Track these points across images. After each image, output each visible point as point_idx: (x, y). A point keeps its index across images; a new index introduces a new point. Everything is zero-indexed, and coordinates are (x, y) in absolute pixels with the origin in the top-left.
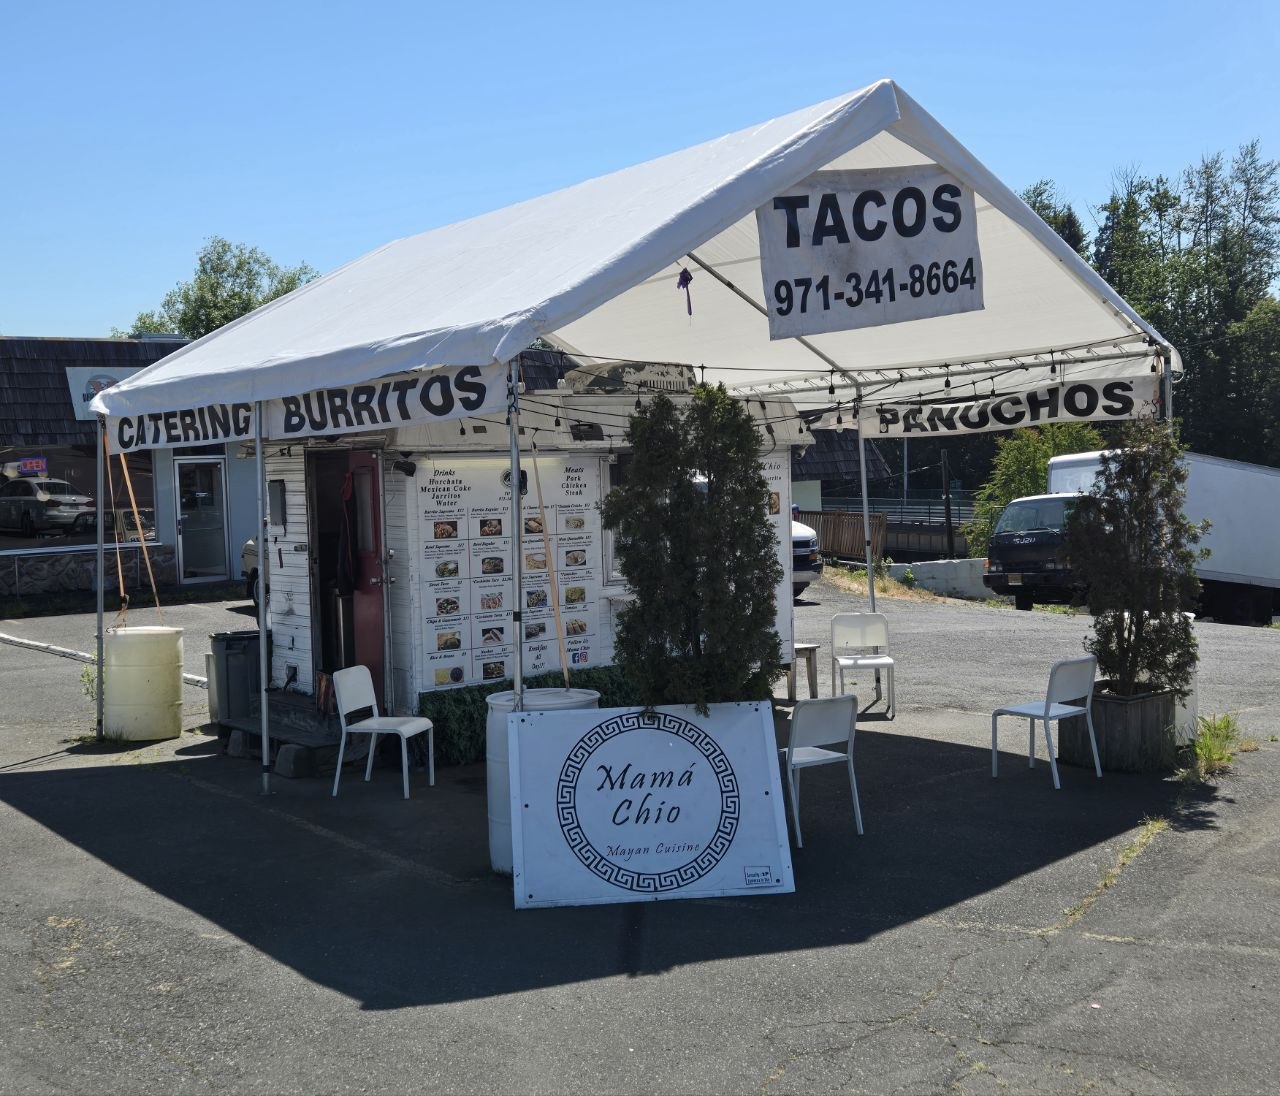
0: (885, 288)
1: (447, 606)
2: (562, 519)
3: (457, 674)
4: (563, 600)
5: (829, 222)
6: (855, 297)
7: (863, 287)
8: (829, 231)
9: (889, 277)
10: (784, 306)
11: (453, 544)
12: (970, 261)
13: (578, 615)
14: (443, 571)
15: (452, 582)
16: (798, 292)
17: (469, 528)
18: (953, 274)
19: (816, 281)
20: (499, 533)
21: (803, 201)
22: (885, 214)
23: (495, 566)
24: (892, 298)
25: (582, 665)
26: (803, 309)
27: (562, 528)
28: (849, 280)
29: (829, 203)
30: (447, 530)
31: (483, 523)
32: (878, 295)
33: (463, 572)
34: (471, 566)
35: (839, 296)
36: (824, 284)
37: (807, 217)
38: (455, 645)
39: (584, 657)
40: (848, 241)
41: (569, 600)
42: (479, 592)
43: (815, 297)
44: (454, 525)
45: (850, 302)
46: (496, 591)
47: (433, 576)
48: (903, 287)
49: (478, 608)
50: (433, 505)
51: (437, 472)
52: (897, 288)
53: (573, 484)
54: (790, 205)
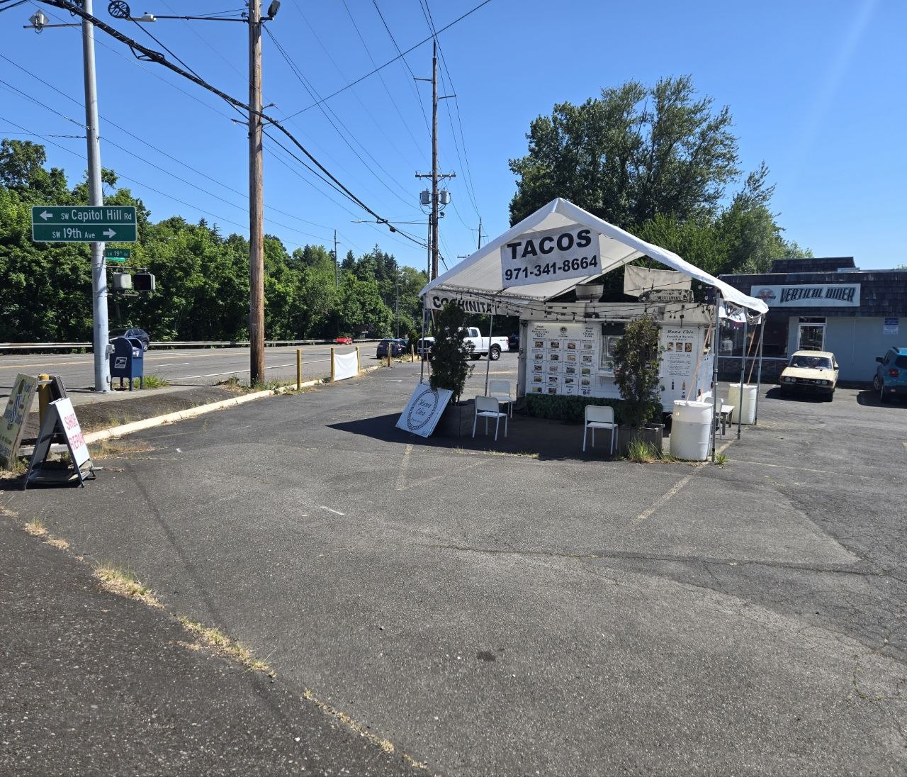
0: (552, 270)
1: (538, 368)
2: (583, 345)
3: (540, 390)
4: (581, 372)
5: (529, 249)
6: (538, 273)
7: (542, 270)
8: (530, 252)
9: (554, 265)
10: (509, 277)
11: (541, 349)
12: (595, 257)
13: (587, 378)
14: (537, 357)
15: (540, 361)
16: (515, 273)
17: (547, 345)
18: (586, 262)
19: (523, 268)
20: (558, 347)
21: (519, 244)
22: (554, 244)
23: (556, 358)
24: (554, 272)
25: (587, 395)
26: (516, 278)
27: (582, 348)
28: (536, 267)
29: (530, 243)
30: (539, 344)
31: (552, 344)
32: (548, 272)
33: (544, 359)
34: (547, 357)
35: (531, 273)
36: (526, 270)
37: (520, 250)
38: (540, 380)
39: (588, 393)
40: (536, 254)
41: (583, 373)
42: (549, 365)
43: (522, 274)
44: (542, 343)
45: (536, 275)
46: (555, 366)
47: (534, 358)
48: (560, 268)
49: (548, 370)
50: (535, 336)
51: (538, 326)
52: (557, 269)
53: (588, 333)
54: (513, 246)
